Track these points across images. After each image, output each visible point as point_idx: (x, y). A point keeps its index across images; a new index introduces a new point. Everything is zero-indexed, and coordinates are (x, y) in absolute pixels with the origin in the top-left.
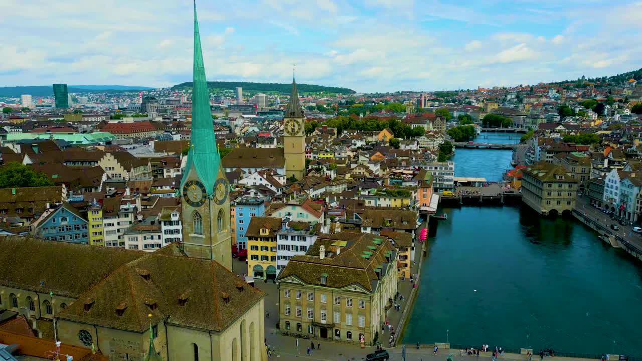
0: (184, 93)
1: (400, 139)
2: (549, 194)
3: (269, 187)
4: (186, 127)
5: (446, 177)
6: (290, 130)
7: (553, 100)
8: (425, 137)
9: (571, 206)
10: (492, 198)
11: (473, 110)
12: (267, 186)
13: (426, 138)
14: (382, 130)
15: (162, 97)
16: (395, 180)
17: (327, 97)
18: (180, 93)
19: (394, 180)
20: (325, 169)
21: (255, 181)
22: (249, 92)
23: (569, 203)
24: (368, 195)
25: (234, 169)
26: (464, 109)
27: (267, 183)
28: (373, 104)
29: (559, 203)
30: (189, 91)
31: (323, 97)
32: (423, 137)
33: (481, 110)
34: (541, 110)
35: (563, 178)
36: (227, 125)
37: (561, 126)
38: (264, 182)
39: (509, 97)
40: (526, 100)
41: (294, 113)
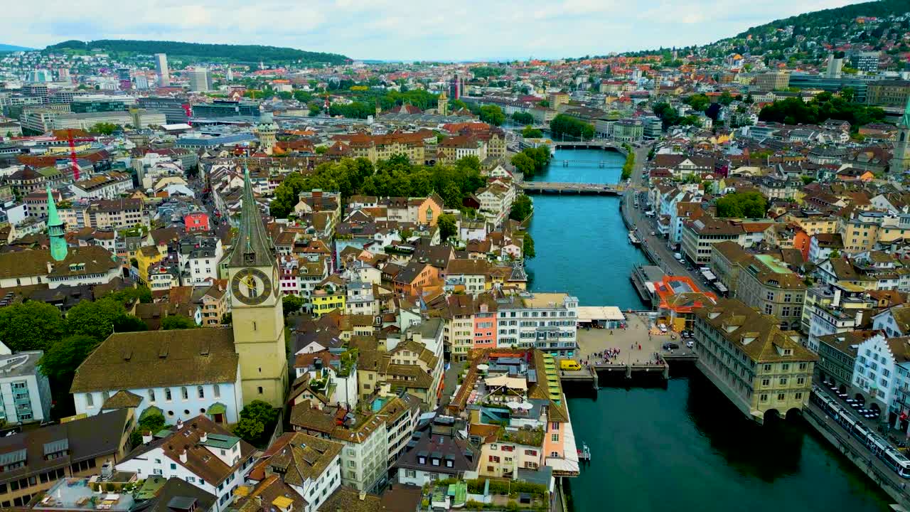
0: (66, 60)
1: (456, 212)
2: (766, 382)
3: (196, 484)
4: (41, 175)
5: (563, 329)
6: (246, 294)
7: (642, 89)
8: (490, 193)
9: (801, 401)
10: (647, 370)
11: (534, 104)
12: (190, 481)
13: (492, 195)
15: (26, 66)
16: (494, 410)
17: (309, 69)
18: (57, 60)
19: (490, 409)
21: (158, 467)
22: (180, 59)
23: (798, 396)
24: (451, 508)
25: (111, 394)
26: (520, 103)
27: (191, 474)
28: (383, 87)
29: (781, 397)
30: (74, 57)
31: (302, 68)
32: (486, 193)
33: (544, 105)
34: (632, 108)
35: (792, 353)
36: (128, 166)
37: (688, 160)
38: (183, 473)
39: (579, 81)
40: (603, 88)
41: (252, 256)
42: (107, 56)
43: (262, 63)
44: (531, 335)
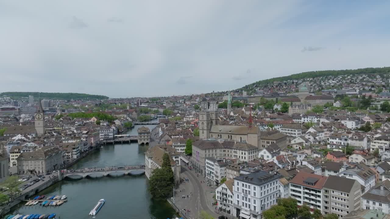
1: (101, 121)
3: (25, 139)
5: (110, 134)
6: (38, 118)
13: (118, 121)
14: (92, 117)
17: (91, 100)
20: (53, 132)
23: (148, 140)
27: (24, 138)
32: (116, 120)
38: (23, 138)
41: (39, 111)
42: (9, 98)
43: (72, 99)
44: (103, 136)
